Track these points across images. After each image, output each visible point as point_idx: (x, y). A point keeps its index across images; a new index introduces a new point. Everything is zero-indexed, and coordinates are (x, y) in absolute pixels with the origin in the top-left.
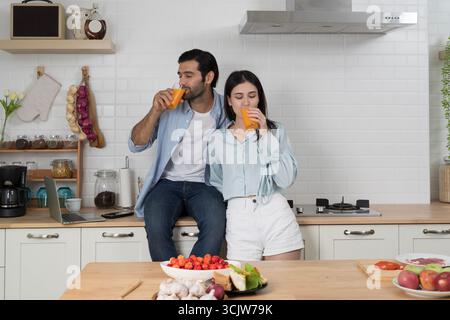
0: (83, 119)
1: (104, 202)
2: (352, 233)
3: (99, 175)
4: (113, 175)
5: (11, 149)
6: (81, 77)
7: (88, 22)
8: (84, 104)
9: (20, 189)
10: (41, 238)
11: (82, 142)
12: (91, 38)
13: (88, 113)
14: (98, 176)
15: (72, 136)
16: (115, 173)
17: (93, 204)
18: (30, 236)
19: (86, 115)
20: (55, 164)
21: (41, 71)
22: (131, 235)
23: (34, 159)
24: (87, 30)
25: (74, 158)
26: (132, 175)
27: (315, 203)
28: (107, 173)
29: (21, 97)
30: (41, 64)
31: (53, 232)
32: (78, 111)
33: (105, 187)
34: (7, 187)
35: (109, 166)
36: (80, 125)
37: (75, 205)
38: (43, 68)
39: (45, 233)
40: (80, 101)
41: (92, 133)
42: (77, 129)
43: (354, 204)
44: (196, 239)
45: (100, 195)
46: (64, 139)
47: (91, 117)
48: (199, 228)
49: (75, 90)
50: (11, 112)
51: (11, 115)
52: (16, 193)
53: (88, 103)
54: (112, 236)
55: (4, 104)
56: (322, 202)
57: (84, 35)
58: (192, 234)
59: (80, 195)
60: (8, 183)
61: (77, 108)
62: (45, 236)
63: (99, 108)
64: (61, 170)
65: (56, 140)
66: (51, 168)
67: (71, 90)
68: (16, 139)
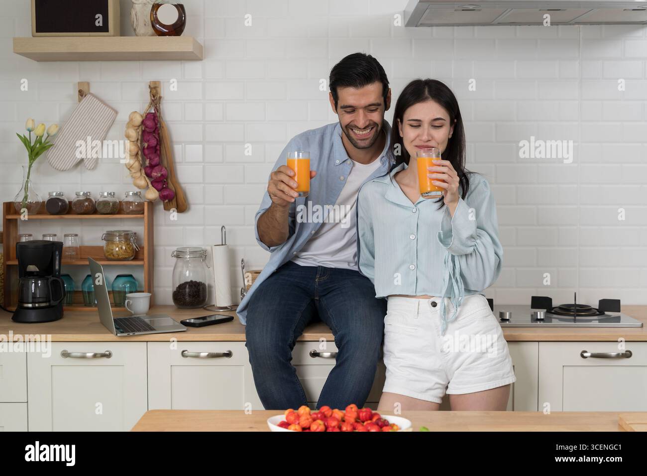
0: (152, 167)
1: (188, 299)
2: (594, 356)
3: (179, 255)
4: (202, 256)
5: (39, 213)
6: (148, 98)
7: (156, 7)
8: (153, 142)
9: (51, 278)
10: (83, 357)
11: (152, 204)
12: (161, 34)
13: (160, 156)
14: (178, 257)
15: (135, 194)
16: (205, 251)
17: (170, 301)
18: (66, 355)
19: (156, 160)
20: (109, 237)
21: (85, 89)
22: (228, 355)
23: (76, 229)
24: (155, 22)
25: (138, 228)
26: (232, 255)
27: (529, 302)
28: (191, 253)
29: (53, 131)
30: (84, 79)
31: (102, 348)
32: (144, 154)
33: (189, 275)
34: (32, 274)
35: (194, 242)
36: (148, 175)
37: (139, 303)
38: (88, 84)
39: (90, 349)
40: (147, 137)
41: (167, 188)
42: (142, 182)
43: (595, 305)
44: (334, 362)
45: (182, 287)
46: (123, 198)
47: (165, 163)
48: (338, 346)
49: (138, 120)
50: (37, 154)
51: (37, 160)
52: (46, 285)
53: (160, 141)
54: (197, 356)
55: (26, 141)
56: (541, 302)
57: (150, 30)
58: (327, 354)
59: (150, 287)
60: (32, 268)
61: (143, 149)
62: (90, 355)
63: (178, 149)
64: (119, 248)
65: (109, 199)
66: (103, 243)
67: (131, 120)
68: (46, 198)
